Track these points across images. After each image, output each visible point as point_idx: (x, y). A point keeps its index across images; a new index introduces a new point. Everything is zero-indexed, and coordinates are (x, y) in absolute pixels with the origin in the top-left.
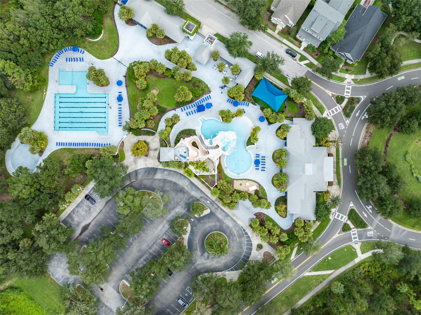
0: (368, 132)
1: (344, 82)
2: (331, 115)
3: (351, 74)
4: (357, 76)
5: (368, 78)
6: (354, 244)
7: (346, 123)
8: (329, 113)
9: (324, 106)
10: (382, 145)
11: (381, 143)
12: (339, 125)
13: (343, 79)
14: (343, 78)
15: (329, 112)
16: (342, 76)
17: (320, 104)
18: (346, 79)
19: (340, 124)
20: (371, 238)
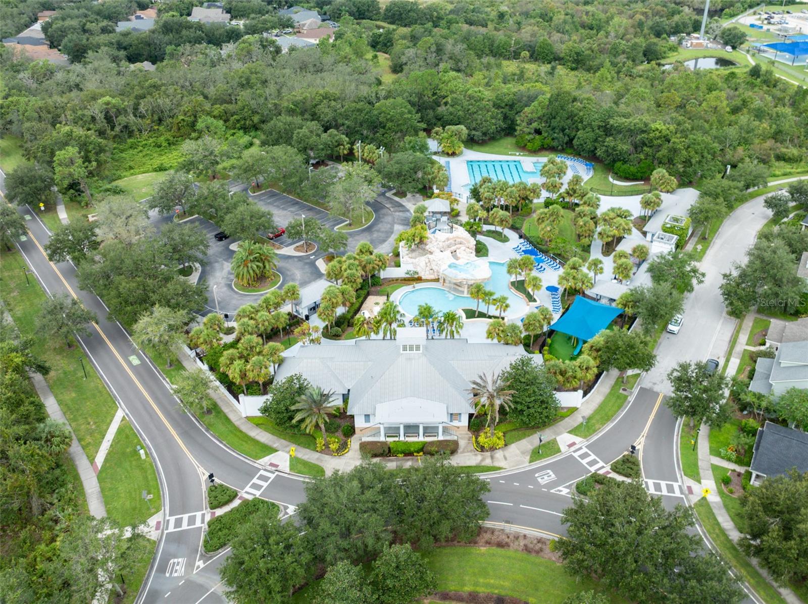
0: (540, 545)
1: (685, 478)
2: (575, 452)
3: (721, 493)
4: (724, 511)
5: (730, 541)
6: (161, 519)
7: (560, 488)
8: (576, 447)
9: (595, 438)
10: (502, 587)
11: (507, 584)
12: (549, 471)
13: (693, 472)
14: (698, 474)
15: (581, 448)
16: (701, 471)
17: (597, 426)
18: (700, 483)
19: (551, 473)
20: (162, 569)
